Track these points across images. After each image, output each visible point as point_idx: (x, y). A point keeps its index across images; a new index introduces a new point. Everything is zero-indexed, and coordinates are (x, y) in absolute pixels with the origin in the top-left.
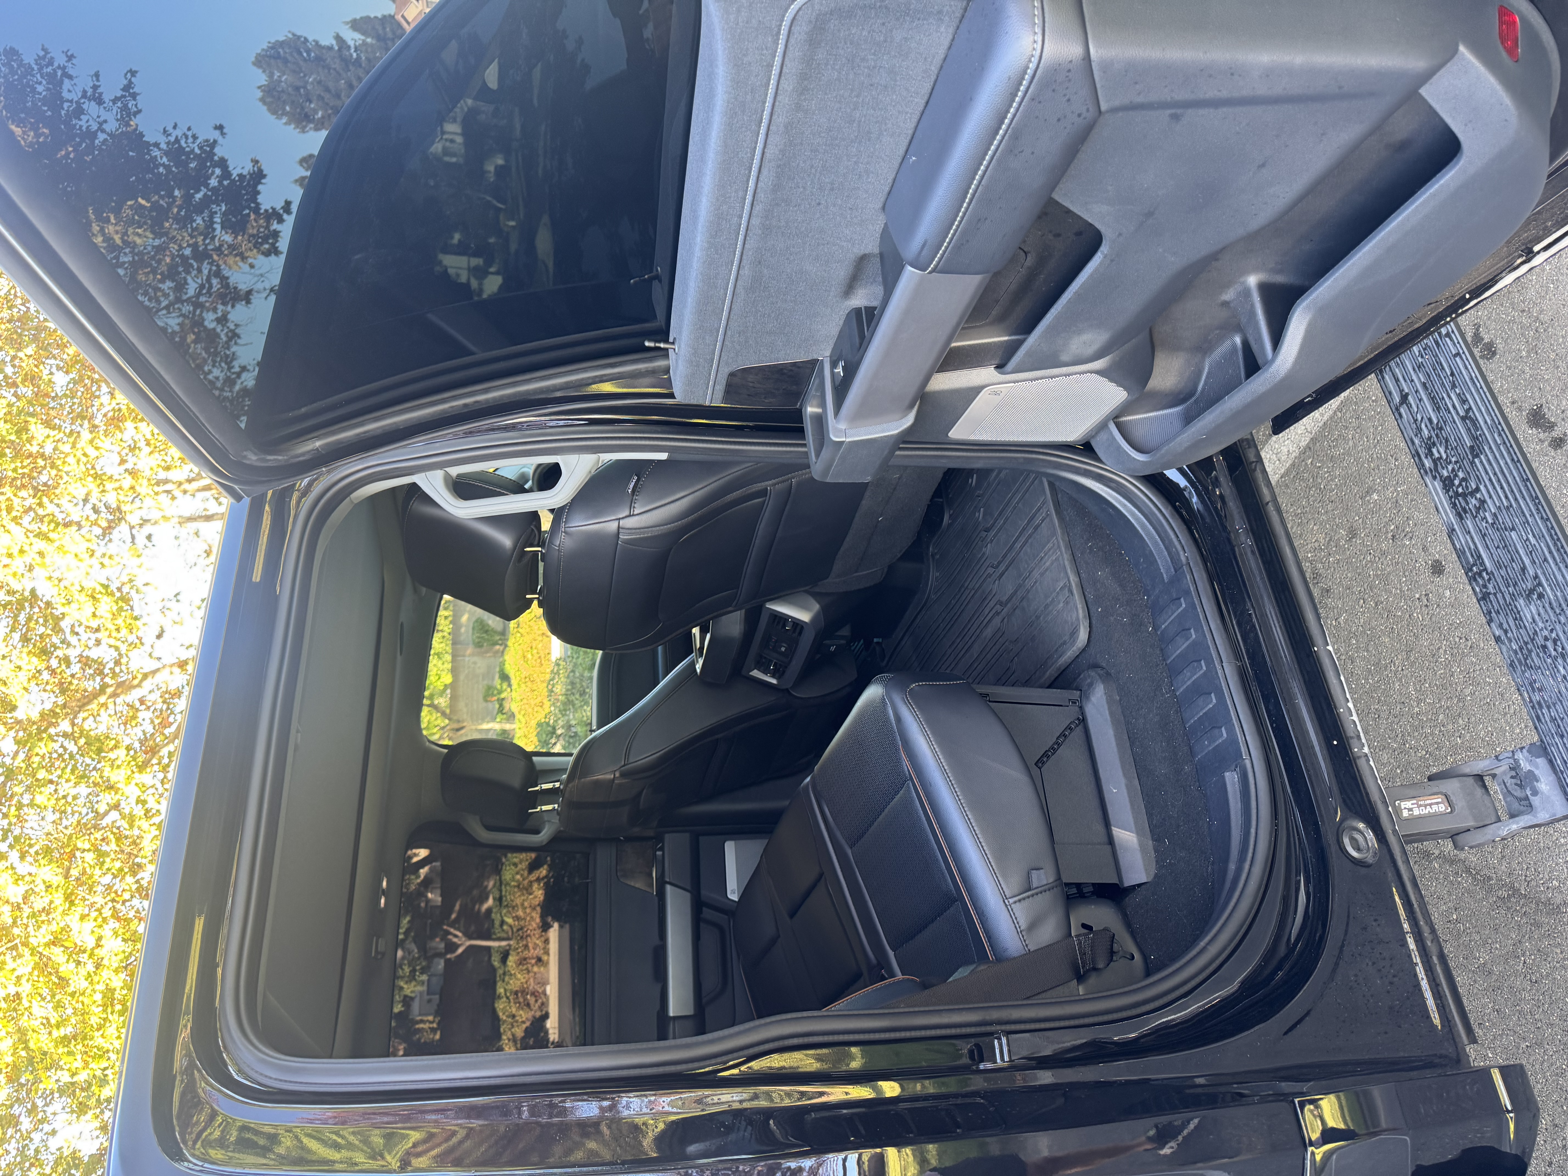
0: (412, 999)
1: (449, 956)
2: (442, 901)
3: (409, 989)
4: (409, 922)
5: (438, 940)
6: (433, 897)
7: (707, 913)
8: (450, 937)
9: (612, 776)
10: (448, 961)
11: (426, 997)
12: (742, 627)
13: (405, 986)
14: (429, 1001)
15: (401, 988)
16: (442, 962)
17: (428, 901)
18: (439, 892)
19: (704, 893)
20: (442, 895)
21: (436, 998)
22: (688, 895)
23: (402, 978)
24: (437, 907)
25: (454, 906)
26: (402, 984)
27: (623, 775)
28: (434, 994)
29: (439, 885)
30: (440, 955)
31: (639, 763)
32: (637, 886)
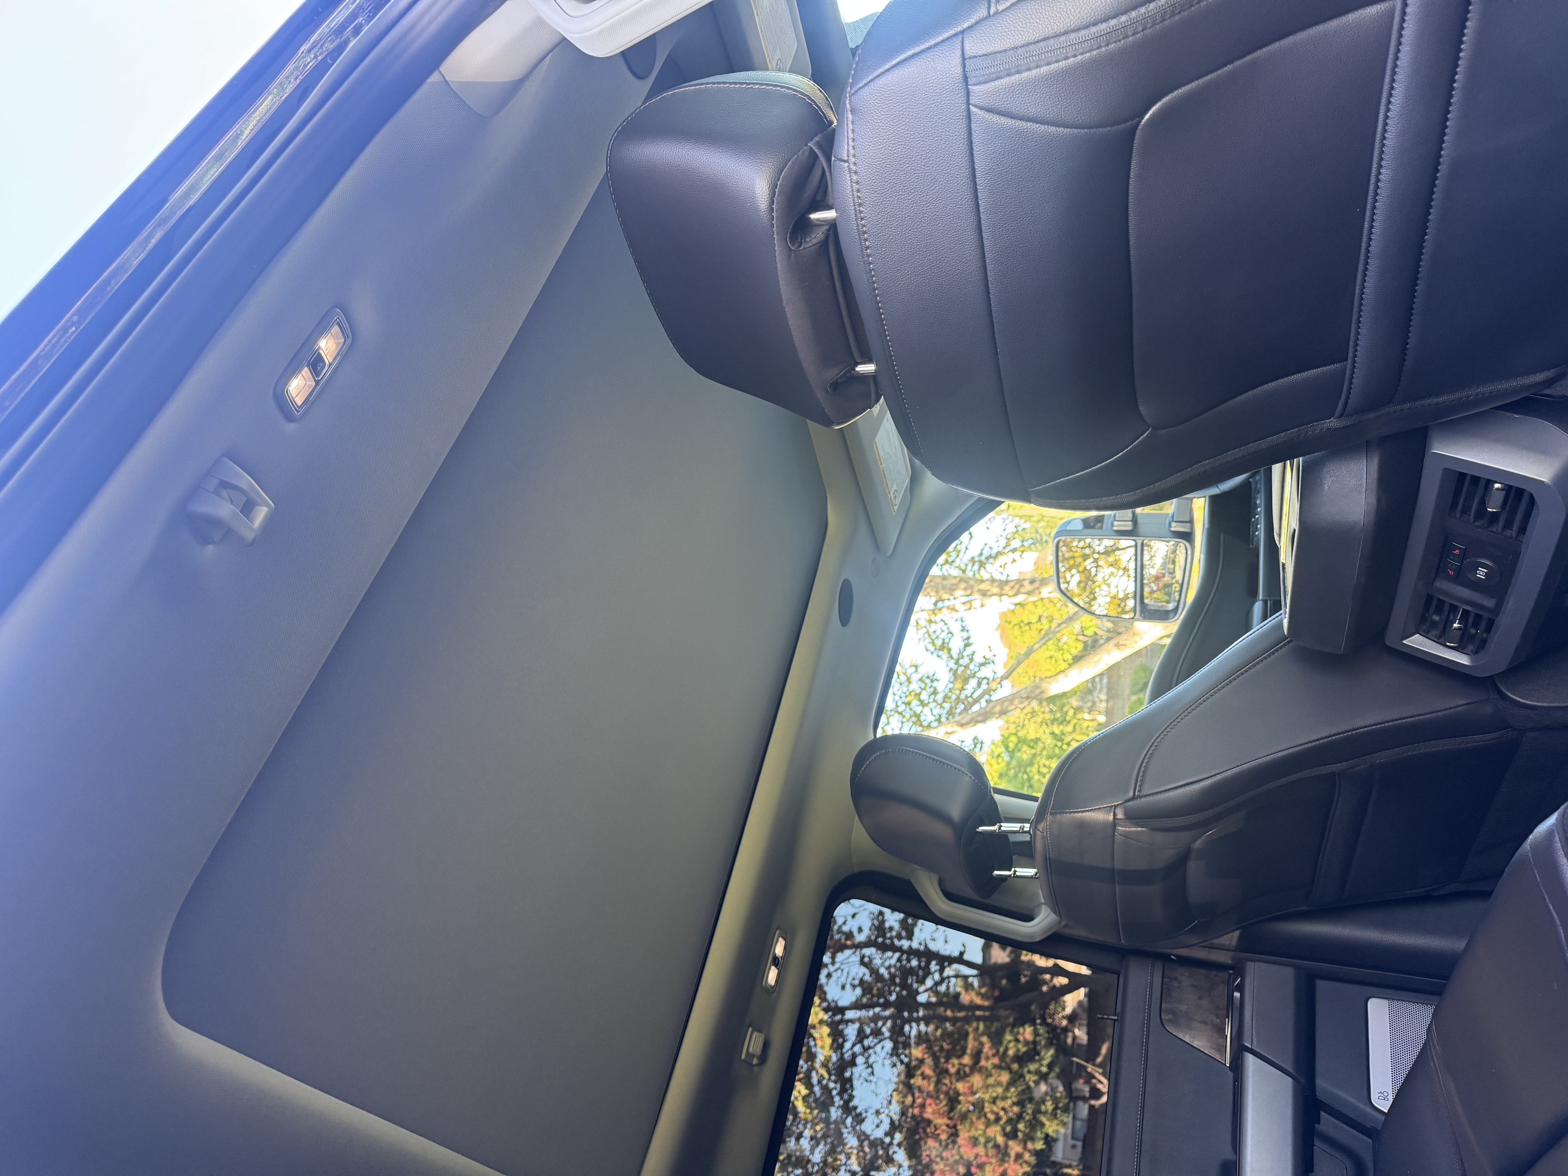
0: (1055, 1140)
1: (1093, 1102)
2: (1089, 1040)
3: (1051, 1127)
4: (1052, 1056)
5: (1081, 1081)
6: (1081, 1034)
7: (1327, 1124)
8: (1094, 1081)
9: (1111, 817)
10: (1091, 1107)
11: (1071, 1142)
12: (1373, 500)
13: (1047, 1123)
14: (1074, 1147)
15: (1043, 1125)
16: (1086, 1107)
17: (1075, 1038)
18: (1085, 1029)
19: (1322, 1084)
20: (1088, 1034)
21: (1079, 1144)
22: (1289, 1081)
23: (1045, 1113)
24: (1083, 1045)
25: (1100, 1049)
26: (1044, 1119)
27: (1132, 817)
28: (1078, 1140)
29: (1085, 1022)
30: (1085, 1099)
31: (1162, 796)
32: (1196, 1043)
